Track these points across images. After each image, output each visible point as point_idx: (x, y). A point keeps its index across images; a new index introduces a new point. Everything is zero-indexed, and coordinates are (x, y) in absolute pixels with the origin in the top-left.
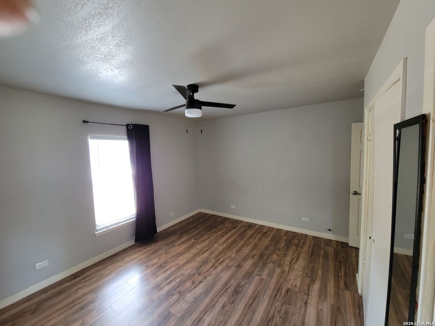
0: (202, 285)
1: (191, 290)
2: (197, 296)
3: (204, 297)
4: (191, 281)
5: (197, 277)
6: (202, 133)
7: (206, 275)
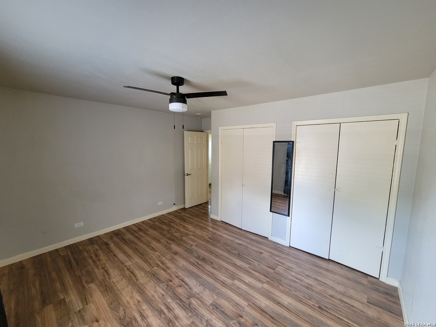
0: (186, 280)
1: (190, 288)
2: (198, 283)
3: (202, 278)
4: (177, 289)
5: (173, 283)
6: (175, 128)
7: (175, 276)
